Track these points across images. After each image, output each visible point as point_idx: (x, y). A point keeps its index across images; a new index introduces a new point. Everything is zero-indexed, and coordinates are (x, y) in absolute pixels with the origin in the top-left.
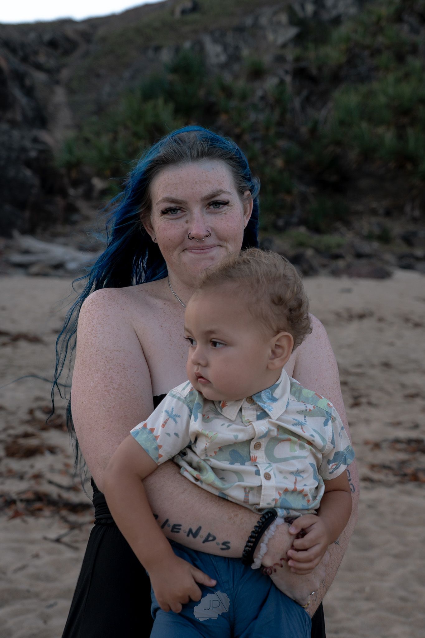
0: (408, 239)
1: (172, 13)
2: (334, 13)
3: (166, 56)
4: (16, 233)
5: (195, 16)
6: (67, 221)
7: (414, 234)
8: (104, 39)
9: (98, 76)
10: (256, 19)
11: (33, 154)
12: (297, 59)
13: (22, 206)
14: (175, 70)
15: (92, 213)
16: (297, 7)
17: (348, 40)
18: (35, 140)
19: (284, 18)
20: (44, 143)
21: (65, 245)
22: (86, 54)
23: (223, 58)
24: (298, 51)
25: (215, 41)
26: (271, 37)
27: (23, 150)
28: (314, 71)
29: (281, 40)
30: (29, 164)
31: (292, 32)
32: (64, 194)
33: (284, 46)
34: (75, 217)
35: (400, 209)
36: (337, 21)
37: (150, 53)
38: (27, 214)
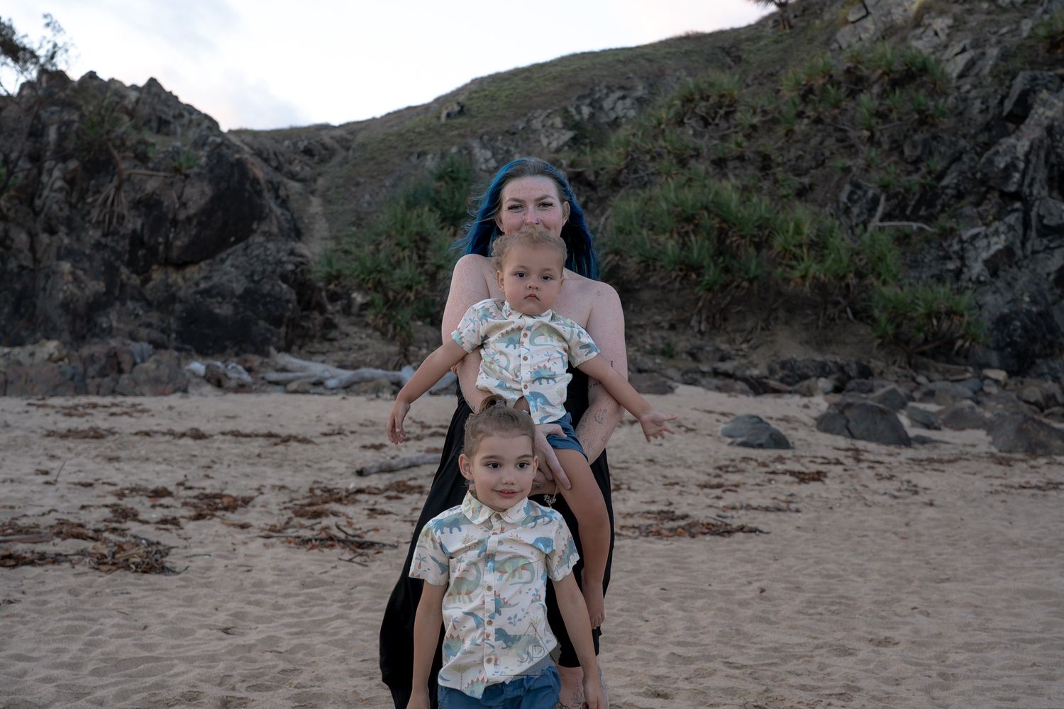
0: (693, 355)
1: (439, 118)
2: (613, 116)
3: (430, 163)
4: (272, 350)
5: (463, 120)
6: (324, 338)
7: (700, 348)
8: (363, 145)
9: (358, 184)
10: (528, 121)
11: (290, 267)
12: (572, 165)
13: (277, 322)
14: (440, 178)
15: (352, 330)
16: (572, 110)
17: (628, 143)
18: (292, 253)
19: (558, 121)
20: (302, 256)
21: (323, 362)
22: (345, 161)
23: (493, 163)
24: (573, 156)
25: (484, 146)
26: (545, 141)
27: (280, 263)
28: (592, 178)
29: (554, 145)
30: (284, 278)
31: (568, 135)
32: (322, 310)
33: (558, 150)
34: (333, 334)
35: (686, 322)
36: (615, 124)
37: (414, 159)
38: (283, 330)
